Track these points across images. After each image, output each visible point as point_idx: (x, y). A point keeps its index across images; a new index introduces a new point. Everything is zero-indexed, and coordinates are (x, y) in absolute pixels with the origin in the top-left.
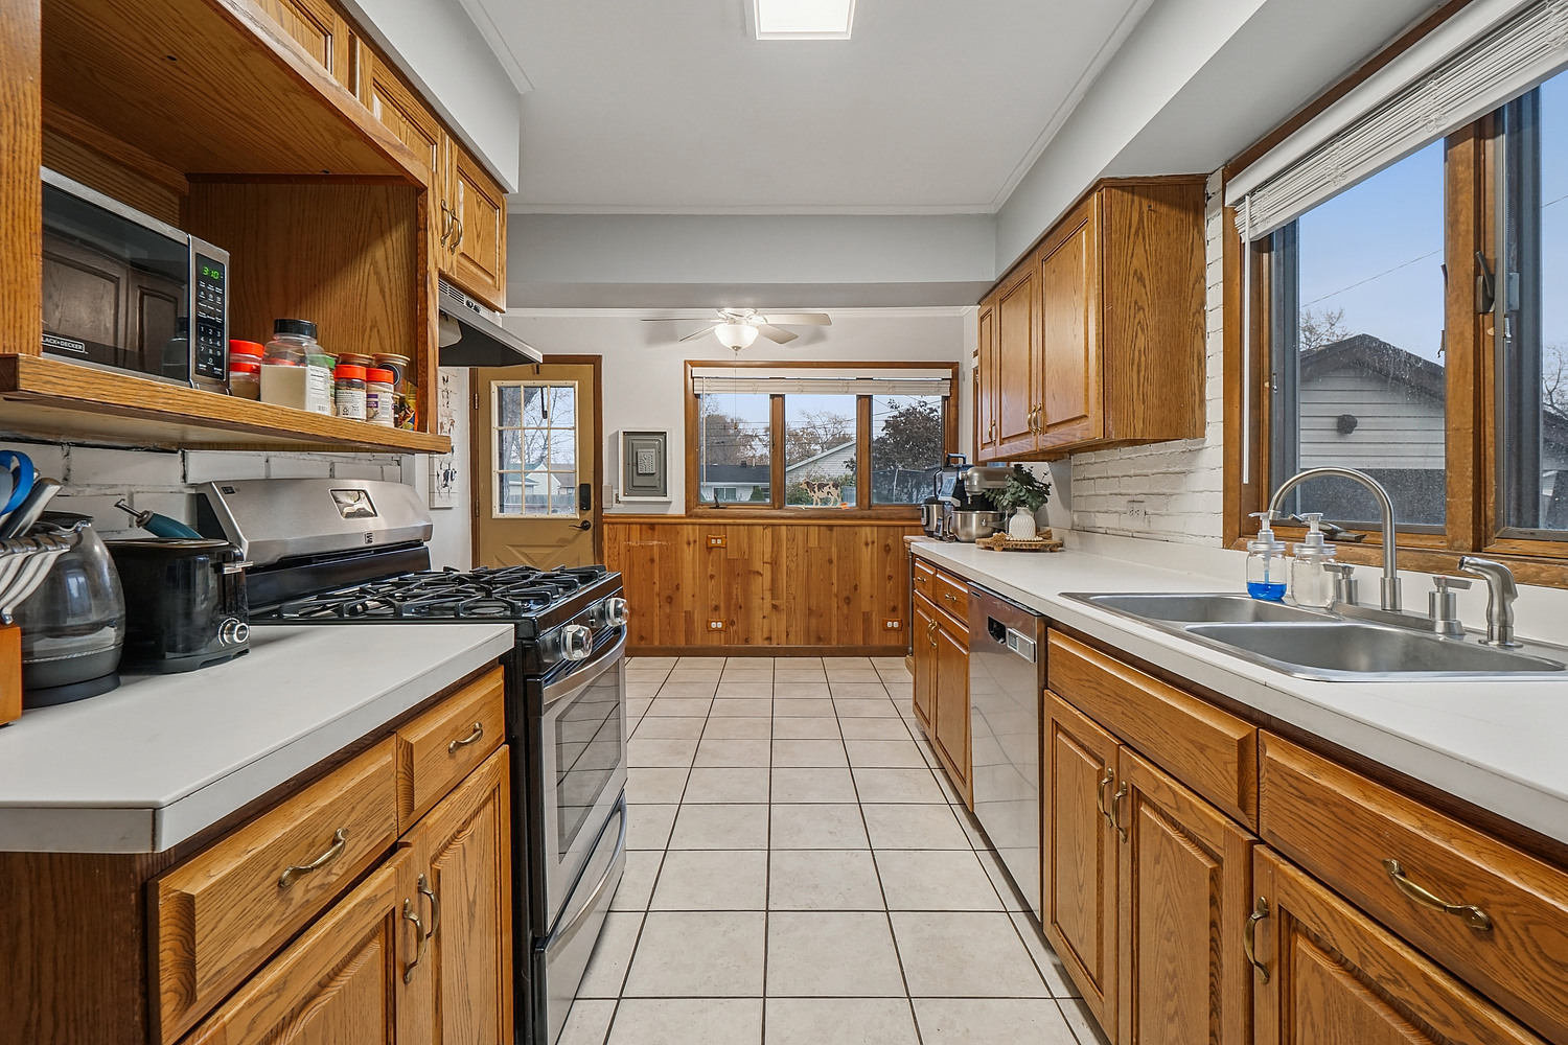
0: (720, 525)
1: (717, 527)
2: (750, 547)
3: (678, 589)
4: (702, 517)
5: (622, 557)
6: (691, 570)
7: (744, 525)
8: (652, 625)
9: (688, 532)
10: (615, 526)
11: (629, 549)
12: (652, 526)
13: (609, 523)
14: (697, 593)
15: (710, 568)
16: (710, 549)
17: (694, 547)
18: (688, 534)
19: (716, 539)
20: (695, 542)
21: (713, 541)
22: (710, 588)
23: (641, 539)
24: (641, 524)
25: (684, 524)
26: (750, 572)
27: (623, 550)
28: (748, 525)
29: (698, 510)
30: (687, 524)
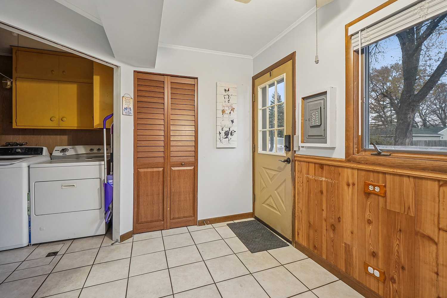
0: (378, 172)
1: (376, 174)
2: (418, 203)
3: (339, 221)
4: (359, 163)
5: (305, 185)
6: (350, 208)
7: (409, 177)
8: (322, 242)
9: (348, 175)
10: (301, 163)
11: (308, 181)
12: (322, 166)
13: (298, 161)
14: (355, 231)
15: (368, 213)
16: (368, 194)
17: (353, 189)
18: (348, 177)
19: (374, 186)
20: (354, 184)
21: (371, 188)
22: (368, 233)
23: (315, 175)
24: (315, 163)
25: (344, 167)
26: (417, 233)
27: (305, 181)
28: (415, 177)
29: (357, 156)
30: (347, 168)
